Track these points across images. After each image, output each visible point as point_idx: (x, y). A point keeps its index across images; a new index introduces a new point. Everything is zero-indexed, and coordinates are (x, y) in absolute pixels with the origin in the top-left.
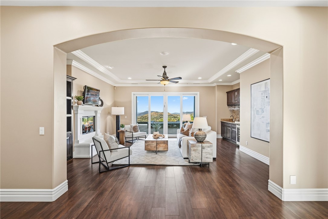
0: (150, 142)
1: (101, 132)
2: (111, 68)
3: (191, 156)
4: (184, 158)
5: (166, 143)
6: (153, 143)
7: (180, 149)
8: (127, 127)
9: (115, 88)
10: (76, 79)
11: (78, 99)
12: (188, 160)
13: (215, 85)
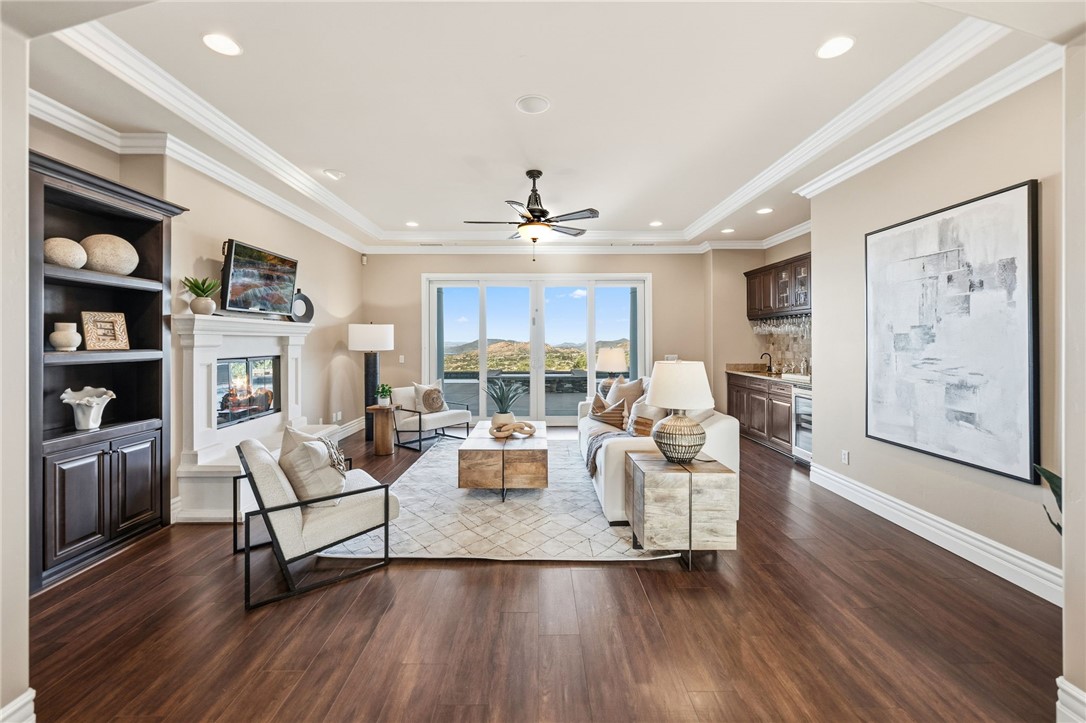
0: (479, 457)
1: (303, 415)
2: (335, 178)
3: (647, 525)
4: (613, 524)
5: (540, 458)
6: (491, 461)
7: (593, 480)
8: (403, 395)
9: (365, 258)
10: (183, 210)
11: (198, 289)
12: (626, 532)
13: (705, 247)
